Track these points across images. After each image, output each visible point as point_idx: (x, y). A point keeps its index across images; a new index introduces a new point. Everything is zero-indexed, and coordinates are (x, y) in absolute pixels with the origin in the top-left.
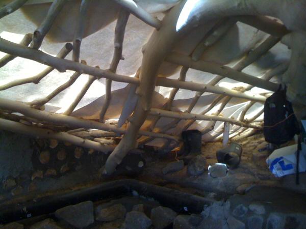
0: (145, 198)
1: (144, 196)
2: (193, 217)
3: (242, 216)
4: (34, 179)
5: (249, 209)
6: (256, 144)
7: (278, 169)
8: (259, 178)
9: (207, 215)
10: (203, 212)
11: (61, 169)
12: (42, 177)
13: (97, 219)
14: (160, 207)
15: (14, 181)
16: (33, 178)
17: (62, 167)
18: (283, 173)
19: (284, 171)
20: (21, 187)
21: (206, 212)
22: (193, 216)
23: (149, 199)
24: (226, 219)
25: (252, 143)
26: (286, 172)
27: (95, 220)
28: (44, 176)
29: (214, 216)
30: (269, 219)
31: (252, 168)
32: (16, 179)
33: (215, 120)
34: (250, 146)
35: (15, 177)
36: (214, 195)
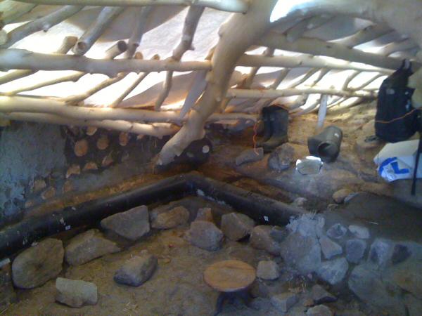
0: (214, 200)
1: (213, 197)
2: (276, 231)
3: (338, 238)
4: (69, 177)
5: (348, 231)
6: (362, 121)
7: (389, 171)
8: (363, 178)
9: (294, 230)
10: (289, 226)
11: (103, 162)
12: (79, 173)
13: (153, 226)
14: (233, 213)
15: (44, 182)
16: (67, 176)
17: (105, 159)
18: (396, 177)
19: (397, 175)
20: (53, 189)
21: (293, 225)
22: (275, 229)
23: (219, 202)
24: (319, 239)
25: (356, 119)
26: (399, 176)
27: (151, 228)
28: (81, 171)
29: (303, 232)
30: (372, 246)
31: (354, 164)
32: (46, 180)
33: (308, 93)
34: (353, 124)
35: (45, 177)
36: (304, 202)
